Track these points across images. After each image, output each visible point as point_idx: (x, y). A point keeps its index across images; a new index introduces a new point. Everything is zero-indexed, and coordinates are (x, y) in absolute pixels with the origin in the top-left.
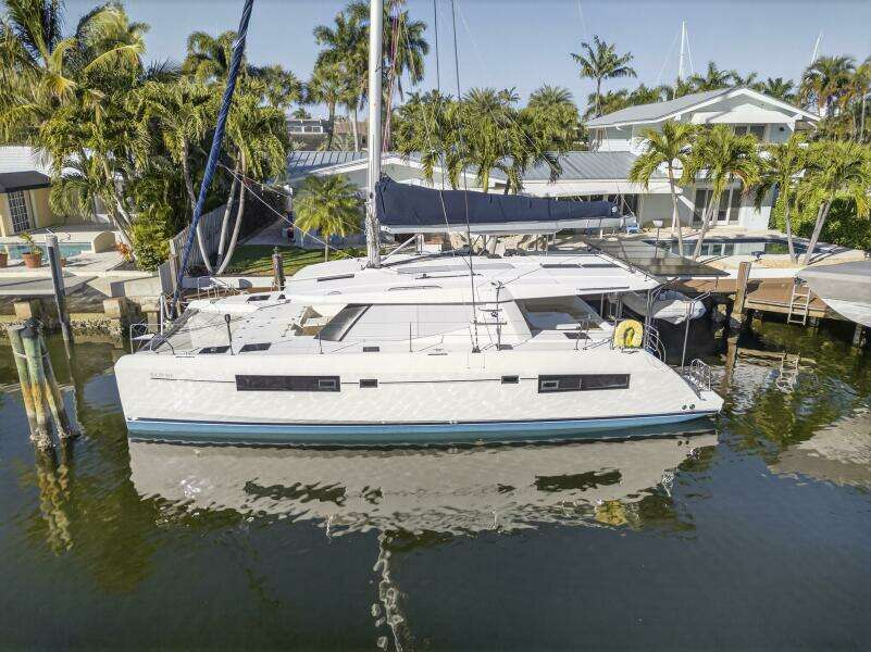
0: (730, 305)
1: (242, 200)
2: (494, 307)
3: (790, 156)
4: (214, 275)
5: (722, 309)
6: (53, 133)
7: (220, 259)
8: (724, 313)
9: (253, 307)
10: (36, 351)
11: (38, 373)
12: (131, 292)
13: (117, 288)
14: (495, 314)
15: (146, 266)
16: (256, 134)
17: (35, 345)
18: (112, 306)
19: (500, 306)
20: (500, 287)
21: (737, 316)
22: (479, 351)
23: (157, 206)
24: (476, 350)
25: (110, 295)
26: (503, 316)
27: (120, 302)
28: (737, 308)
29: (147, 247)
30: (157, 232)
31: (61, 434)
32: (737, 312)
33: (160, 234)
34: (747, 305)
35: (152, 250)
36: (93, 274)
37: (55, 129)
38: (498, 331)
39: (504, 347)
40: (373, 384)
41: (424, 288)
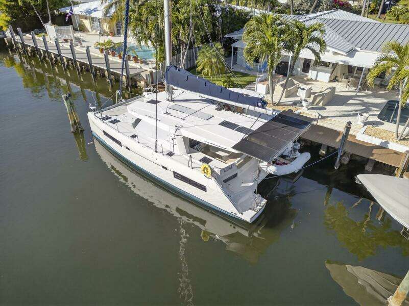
11: (69, 110)
14: (173, 139)
17: (67, 102)
18: (142, 83)
19: (175, 137)
20: (178, 128)
24: (156, 152)
25: (145, 79)
36: (147, 69)
38: (173, 147)
39: (170, 154)
40: (129, 149)
41: (151, 117)
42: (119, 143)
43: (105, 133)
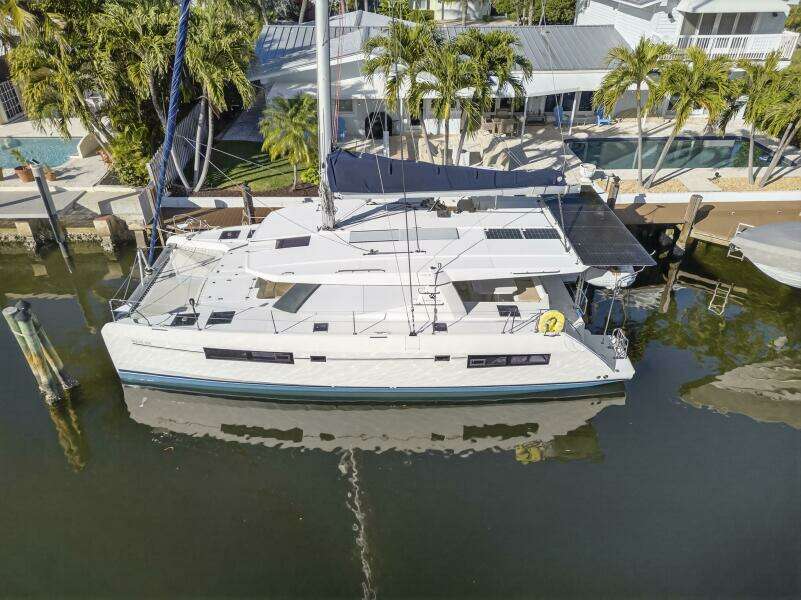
0: (677, 233)
1: (210, 125)
2: (432, 290)
3: (765, 78)
4: (192, 194)
5: (670, 233)
6: (20, 67)
7: (196, 176)
8: (671, 237)
9: (224, 246)
10: (31, 330)
11: (36, 346)
12: (118, 209)
13: (104, 205)
14: (433, 296)
15: (129, 183)
16: (218, 64)
17: (29, 326)
18: (101, 226)
19: (438, 289)
20: (438, 270)
21: (681, 245)
22: (415, 335)
23: (132, 128)
24: (413, 334)
25: (99, 213)
26: (440, 298)
27: (109, 222)
28: (683, 237)
29: (128, 164)
30: (134, 152)
31: (65, 387)
32: (682, 242)
33: (138, 154)
34: (693, 235)
35: (133, 168)
36: (81, 189)
37: (21, 63)
38: (436, 311)
39: (440, 327)
40: (322, 359)
41: (369, 271)
42: (287, 358)
43: (212, 353)
